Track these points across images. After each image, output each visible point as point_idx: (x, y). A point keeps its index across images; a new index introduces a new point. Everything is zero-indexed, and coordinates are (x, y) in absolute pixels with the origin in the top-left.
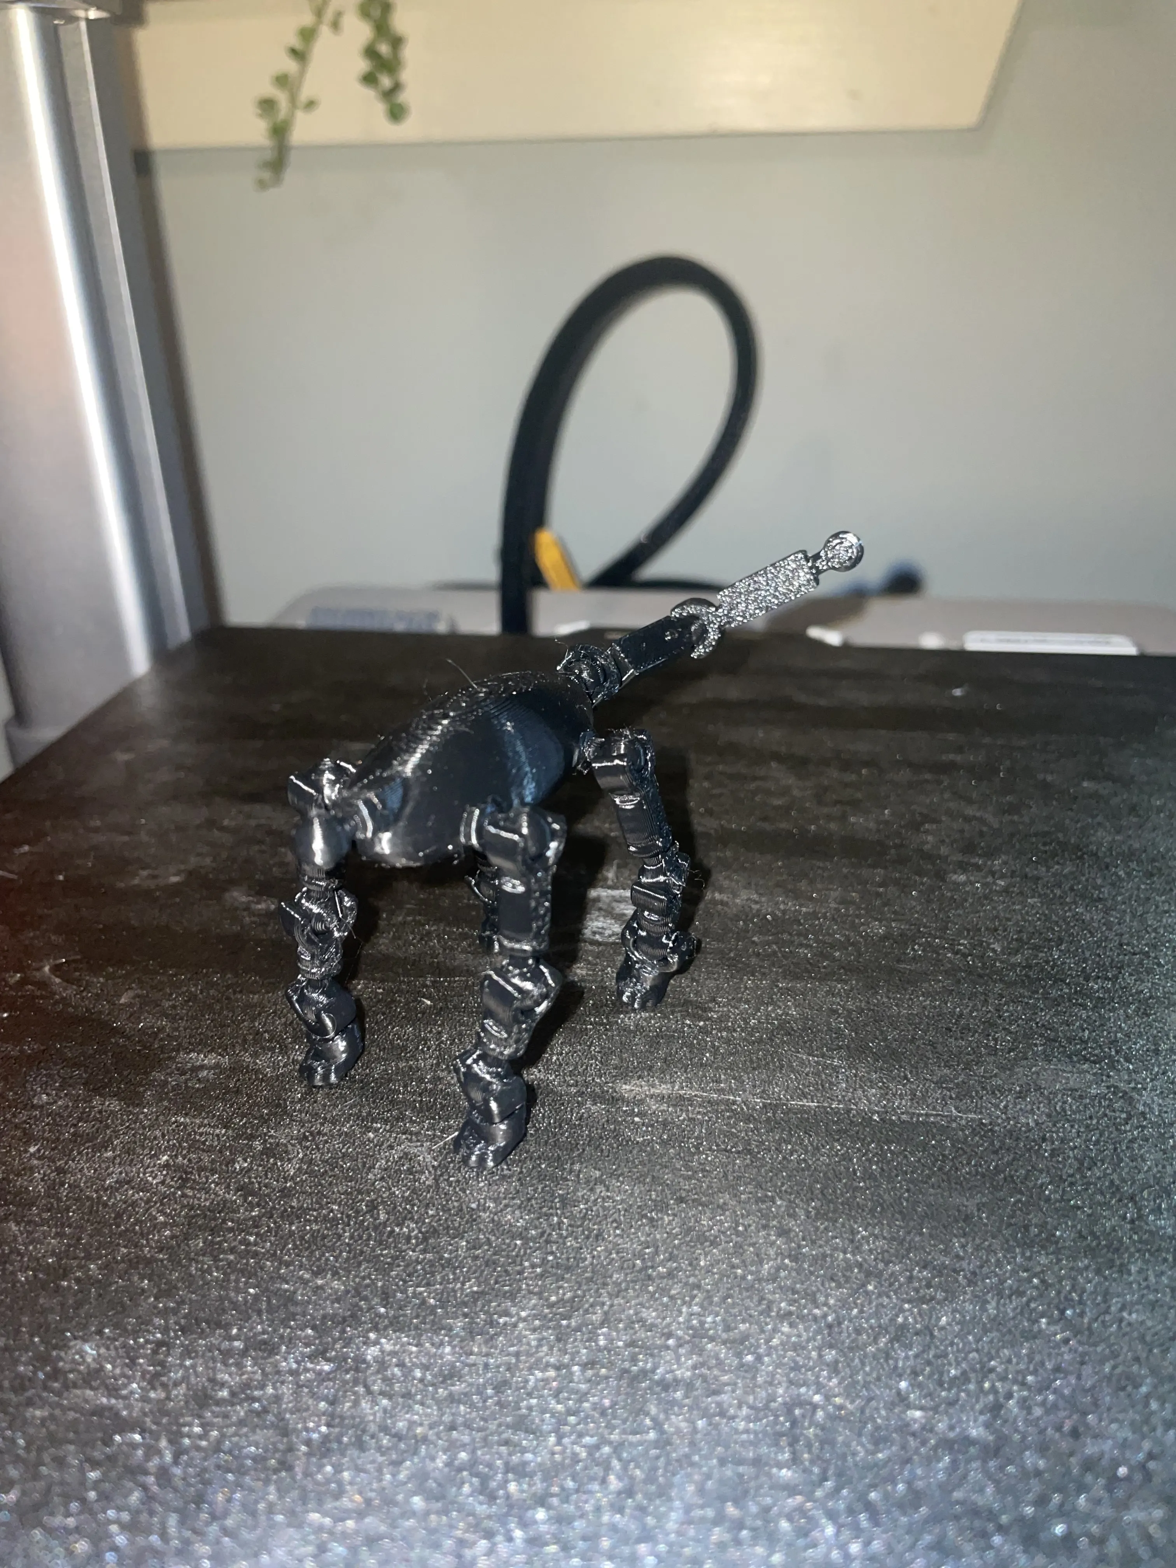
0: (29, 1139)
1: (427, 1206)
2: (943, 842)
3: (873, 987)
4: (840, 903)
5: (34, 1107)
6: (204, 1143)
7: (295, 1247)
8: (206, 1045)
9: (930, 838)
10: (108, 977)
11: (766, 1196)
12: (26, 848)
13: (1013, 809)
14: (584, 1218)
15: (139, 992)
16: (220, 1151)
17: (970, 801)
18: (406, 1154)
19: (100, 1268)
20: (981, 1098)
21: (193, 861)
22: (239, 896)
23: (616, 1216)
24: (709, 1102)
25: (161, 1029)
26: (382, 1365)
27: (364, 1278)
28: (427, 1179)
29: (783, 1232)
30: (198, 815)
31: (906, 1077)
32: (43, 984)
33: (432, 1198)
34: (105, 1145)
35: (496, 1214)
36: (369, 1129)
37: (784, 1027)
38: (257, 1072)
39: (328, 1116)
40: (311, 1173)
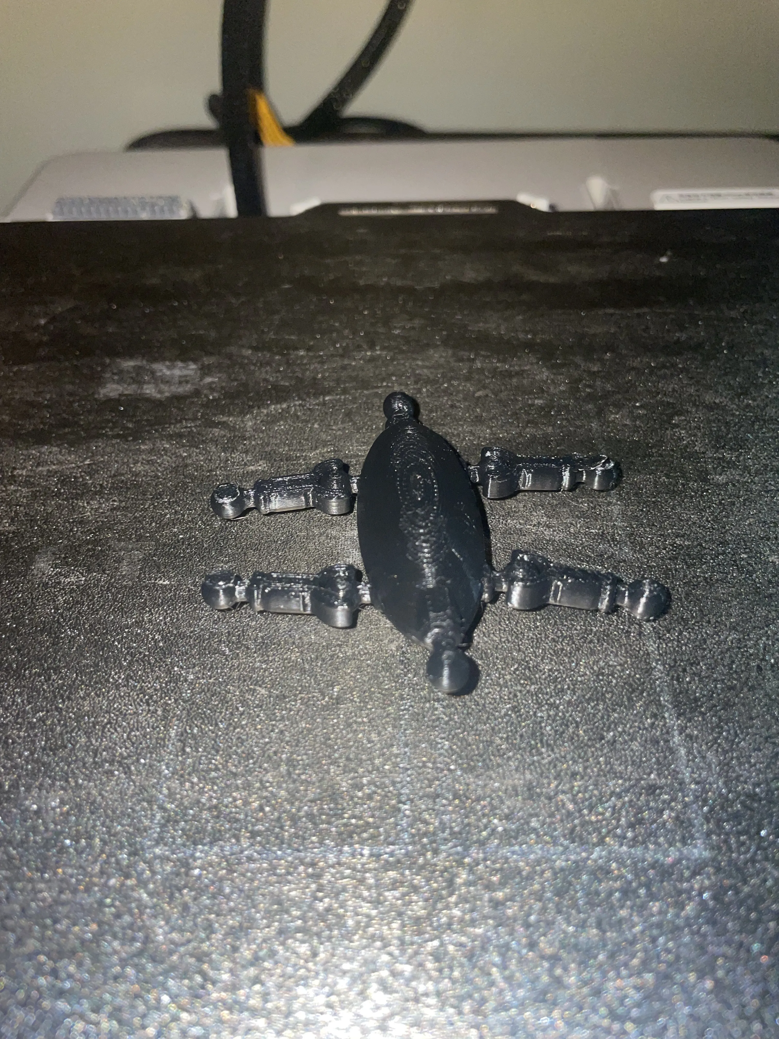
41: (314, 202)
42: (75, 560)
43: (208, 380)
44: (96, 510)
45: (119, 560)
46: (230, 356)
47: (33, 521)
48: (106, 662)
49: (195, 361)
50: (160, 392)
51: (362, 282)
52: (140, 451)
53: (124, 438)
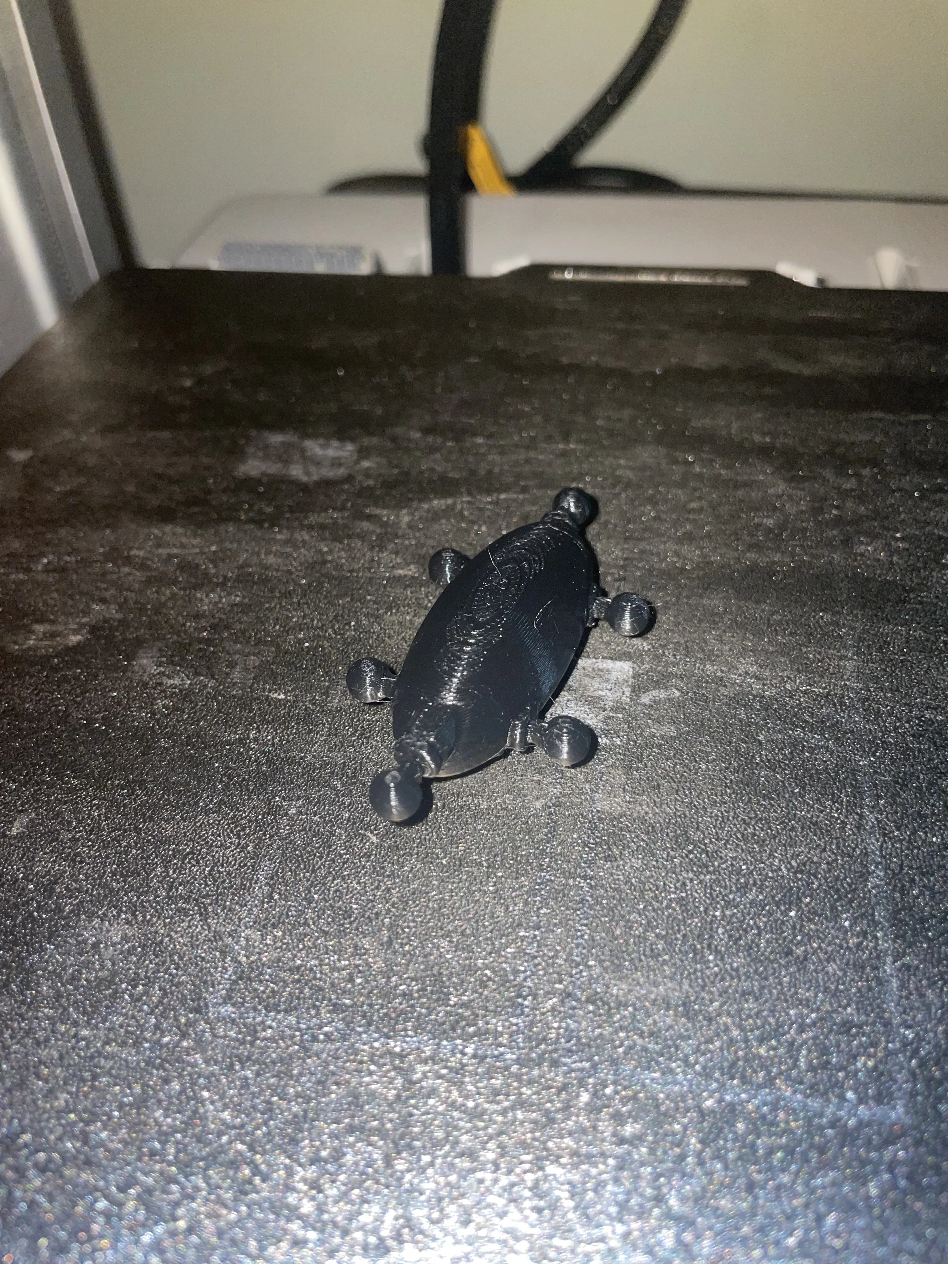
22: (148, 665)
41: (521, 262)
42: (183, 659)
43: (366, 464)
44: (216, 604)
45: (232, 665)
46: (394, 439)
47: (142, 609)
48: (199, 782)
49: (352, 440)
50: (308, 473)
51: (565, 360)
52: (276, 541)
53: (259, 523)
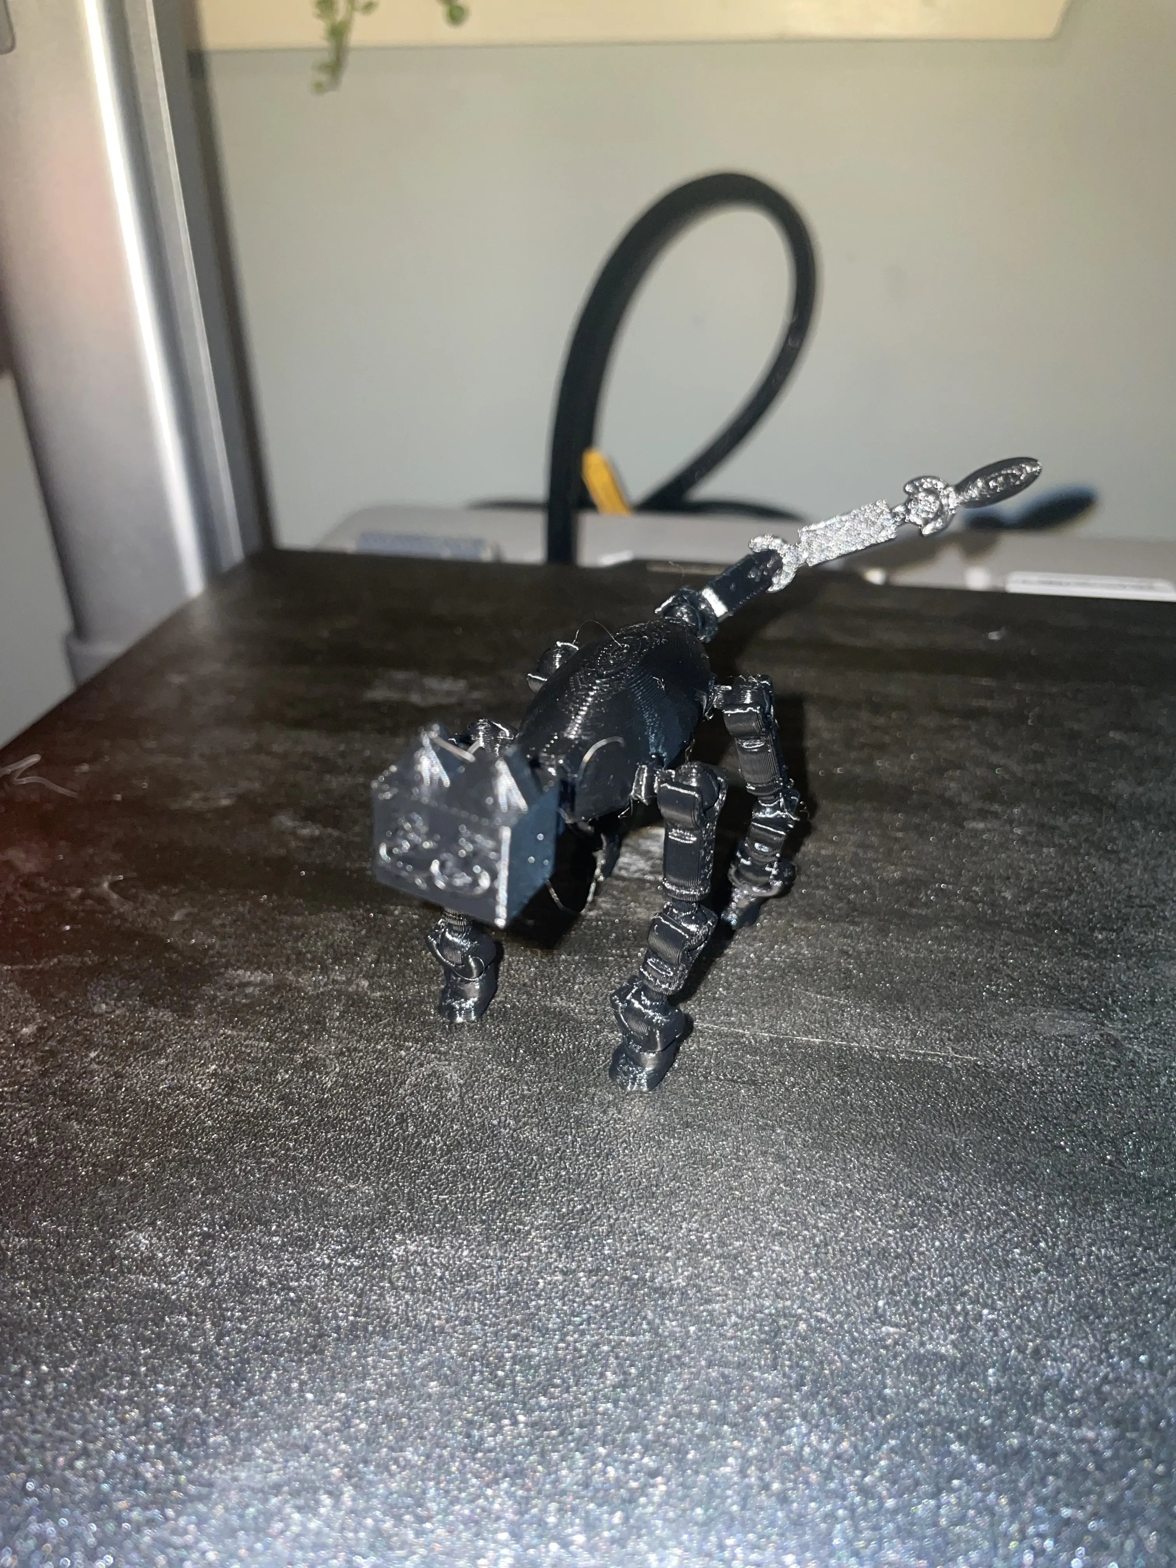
0: (89, 1044)
1: (452, 1121)
2: (964, 789)
3: (883, 932)
4: (858, 846)
5: (94, 1016)
6: (249, 1054)
7: (331, 1153)
8: (251, 963)
9: (952, 785)
10: (163, 895)
11: (767, 1124)
12: (85, 768)
13: (1038, 758)
14: (595, 1139)
15: (190, 909)
16: (264, 1063)
17: (995, 748)
18: (434, 1072)
19: (153, 1166)
20: (978, 1041)
21: (244, 785)
22: (285, 821)
23: (626, 1137)
24: (719, 1034)
25: (212, 946)
26: (406, 1263)
27: (392, 1184)
28: (452, 1096)
29: (780, 1158)
30: (246, 740)
31: (908, 1018)
32: (102, 900)
33: (457, 1113)
34: (159, 1053)
35: (515, 1130)
36: (400, 1047)
37: (795, 966)
38: (299, 990)
39: (364, 1034)
40: (345, 1085)
41: (624, 556)
42: (314, 817)
43: (475, 695)
49: (465, 678)
50: (424, 700)
